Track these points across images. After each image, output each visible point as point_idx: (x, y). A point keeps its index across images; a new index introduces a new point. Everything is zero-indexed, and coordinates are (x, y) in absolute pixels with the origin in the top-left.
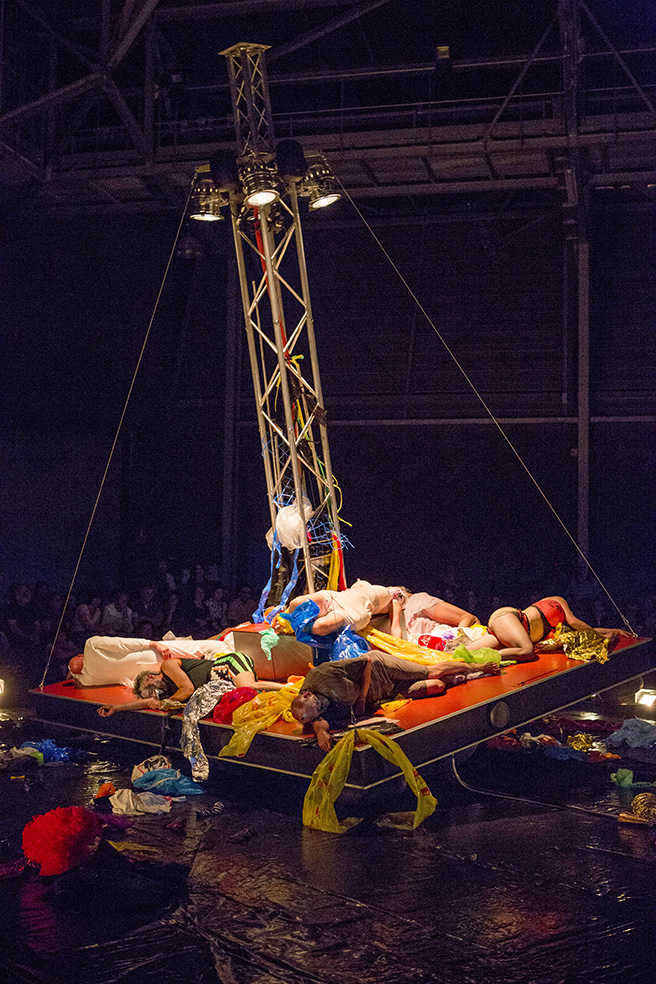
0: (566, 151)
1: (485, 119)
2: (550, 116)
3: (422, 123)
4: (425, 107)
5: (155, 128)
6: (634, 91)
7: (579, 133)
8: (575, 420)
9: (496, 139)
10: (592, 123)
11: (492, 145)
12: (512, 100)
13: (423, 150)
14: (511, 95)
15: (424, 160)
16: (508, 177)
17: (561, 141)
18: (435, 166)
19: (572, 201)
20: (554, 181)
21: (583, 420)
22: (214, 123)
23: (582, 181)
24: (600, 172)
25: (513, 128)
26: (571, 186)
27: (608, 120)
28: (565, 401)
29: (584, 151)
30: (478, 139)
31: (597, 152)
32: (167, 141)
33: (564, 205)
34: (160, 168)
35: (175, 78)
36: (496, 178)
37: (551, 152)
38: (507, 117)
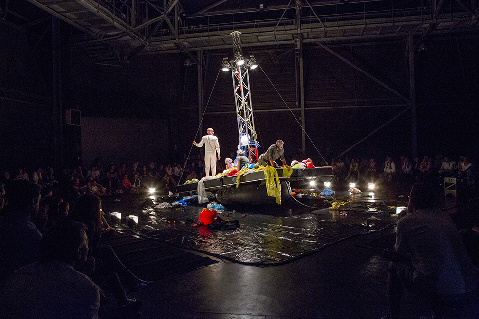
0: (297, 34)
1: (275, 25)
2: (292, 24)
3: (256, 26)
4: (257, 22)
5: (179, 29)
6: (316, 17)
7: (301, 29)
8: (300, 109)
9: (277, 31)
10: (305, 26)
11: (276, 32)
12: (282, 20)
13: (257, 34)
14: (281, 18)
15: (257, 37)
16: (280, 41)
17: (296, 31)
18: (259, 38)
19: (299, 47)
20: (293, 42)
21: (302, 109)
22: (196, 27)
23: (301, 41)
24: (306, 39)
25: (282, 28)
26: (298, 43)
27: (309, 25)
28: (297, 104)
29: (302, 34)
30: (273, 31)
31: (306, 34)
32: (182, 33)
33: (296, 48)
34: (181, 41)
35: (184, 15)
36: (277, 41)
37: (292, 34)
38: (281, 25)
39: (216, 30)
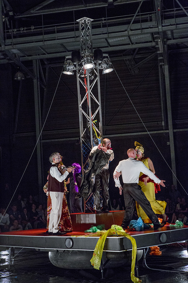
0: (158, 33)
1: (128, 23)
2: (151, 20)
3: (104, 26)
4: (105, 20)
5: (4, 32)
6: (182, 10)
7: (162, 26)
8: (167, 131)
9: (132, 30)
10: (167, 22)
11: (131, 33)
12: (137, 16)
13: (106, 36)
14: (136, 14)
15: (106, 39)
16: (136, 43)
17: (156, 30)
18: (110, 41)
19: (161, 51)
21: (171, 131)
22: (26, 30)
23: (164, 43)
24: (171, 39)
25: (138, 26)
26: (160, 45)
27: (172, 21)
28: (163, 124)
29: (164, 33)
30: (126, 30)
31: (169, 33)
32: (9, 37)
33: (158, 52)
34: (7, 47)
35: (11, 13)
36: (132, 44)
37: (152, 34)
38: (135, 22)
39: (53, 32)
